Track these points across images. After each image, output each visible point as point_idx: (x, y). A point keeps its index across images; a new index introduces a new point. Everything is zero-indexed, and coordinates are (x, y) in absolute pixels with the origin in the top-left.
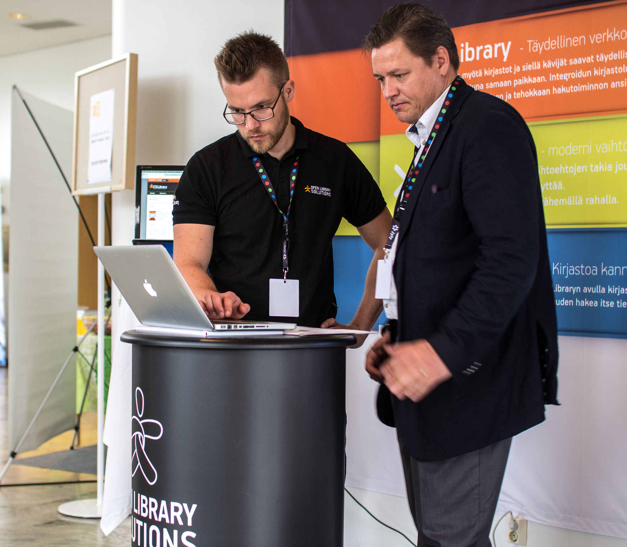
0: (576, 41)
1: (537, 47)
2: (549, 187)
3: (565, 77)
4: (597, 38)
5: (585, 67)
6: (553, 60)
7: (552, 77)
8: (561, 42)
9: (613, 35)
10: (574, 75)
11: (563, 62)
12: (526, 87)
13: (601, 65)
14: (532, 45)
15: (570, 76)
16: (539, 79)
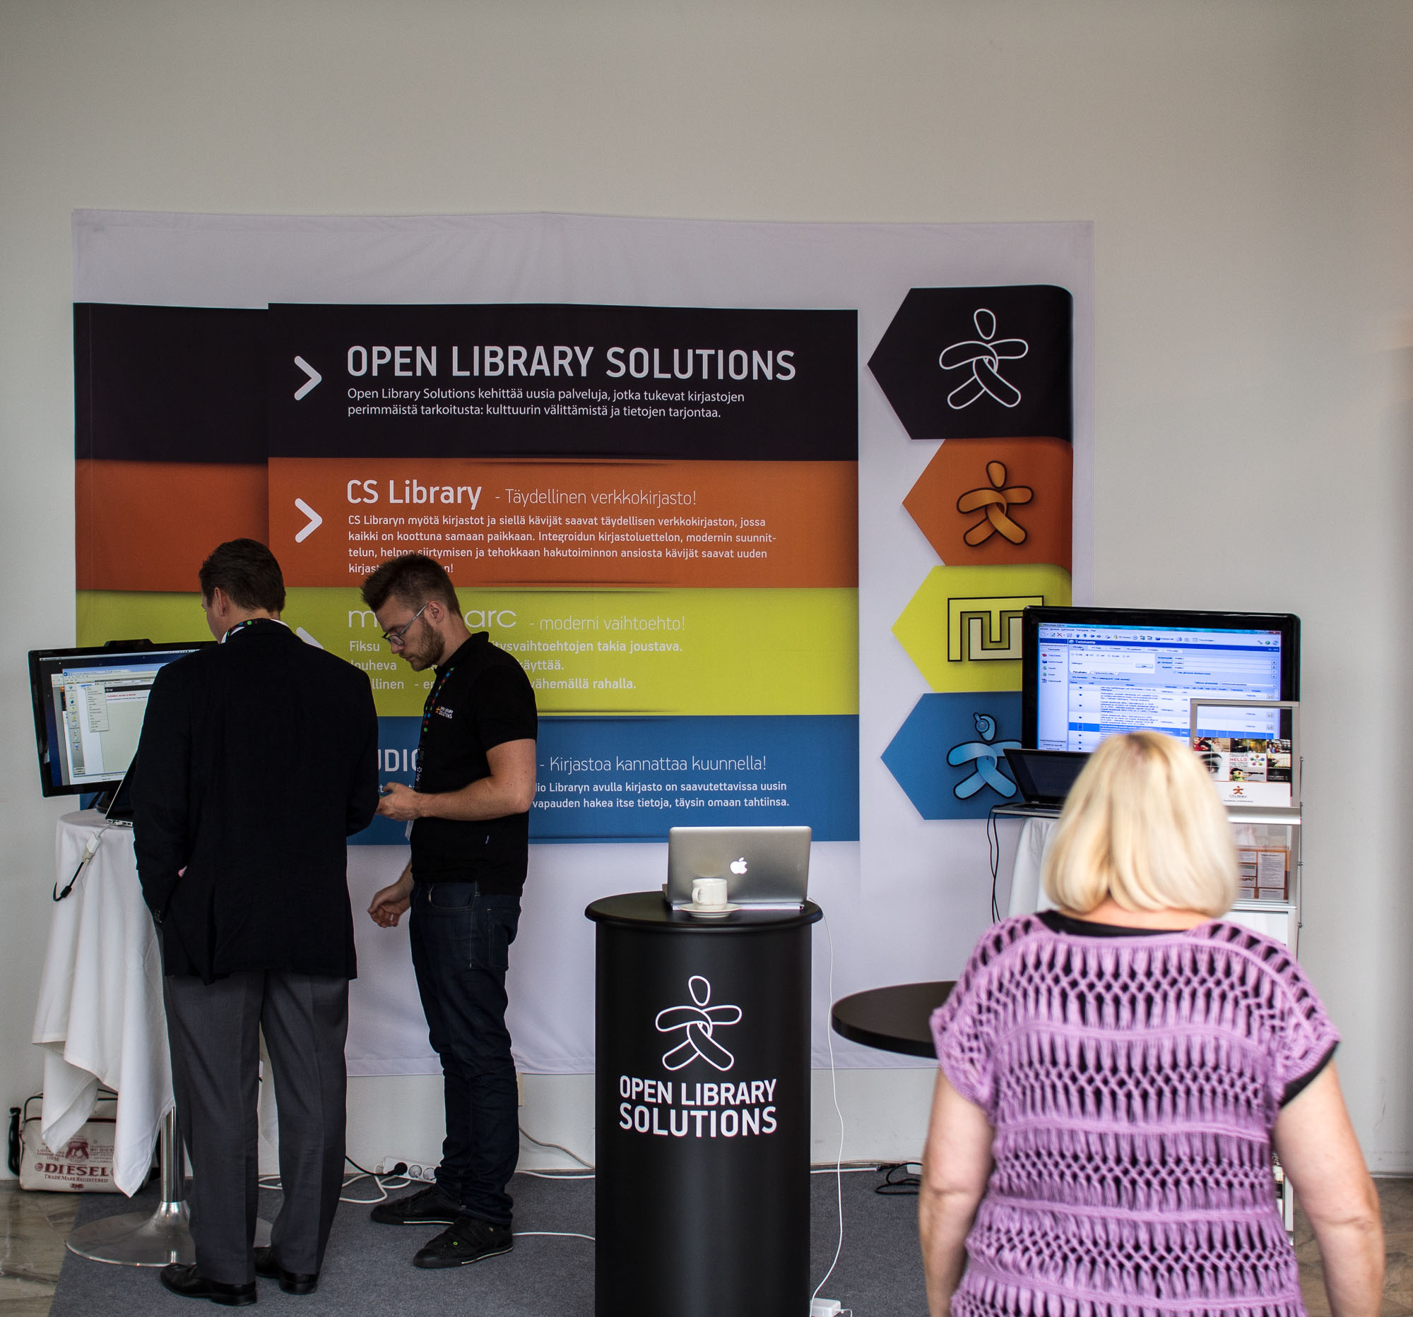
0: (572, 498)
1: (520, 498)
2: (541, 666)
3: (561, 538)
4: (600, 498)
5: (587, 529)
6: (543, 517)
7: (541, 537)
8: (554, 497)
9: (621, 497)
10: (572, 537)
11: (557, 521)
12: (506, 545)
13: (608, 529)
14: (513, 496)
15: (567, 537)
16: (524, 537)
